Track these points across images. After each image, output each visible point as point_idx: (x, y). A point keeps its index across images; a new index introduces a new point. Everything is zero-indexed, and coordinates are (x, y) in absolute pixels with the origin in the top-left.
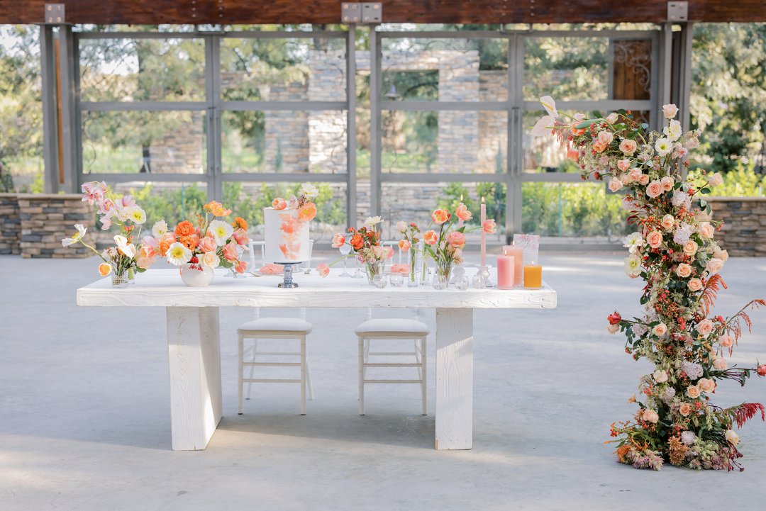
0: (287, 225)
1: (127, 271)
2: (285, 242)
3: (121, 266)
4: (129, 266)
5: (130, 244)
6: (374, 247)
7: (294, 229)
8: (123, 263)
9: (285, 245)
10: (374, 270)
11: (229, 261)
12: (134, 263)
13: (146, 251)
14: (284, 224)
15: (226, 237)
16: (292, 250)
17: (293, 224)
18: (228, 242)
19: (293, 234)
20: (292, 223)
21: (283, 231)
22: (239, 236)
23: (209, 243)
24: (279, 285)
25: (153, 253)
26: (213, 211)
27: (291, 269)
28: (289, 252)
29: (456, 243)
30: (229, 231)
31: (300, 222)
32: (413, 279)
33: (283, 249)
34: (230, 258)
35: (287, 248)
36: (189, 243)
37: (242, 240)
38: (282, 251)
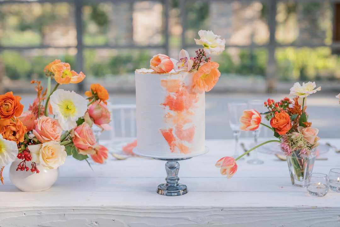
0: (175, 98)
2: (170, 125)
6: (305, 130)
7: (184, 105)
9: (171, 130)
10: (300, 165)
14: (169, 97)
15: (75, 117)
17: (184, 97)
18: (80, 121)
19: (184, 112)
20: (182, 95)
21: (167, 107)
22: (96, 112)
23: (48, 128)
24: (160, 191)
26: (56, 77)
27: (176, 165)
28: (177, 141)
31: (194, 93)
33: (168, 137)
34: (83, 147)
35: (175, 136)
36: (14, 129)
37: (100, 117)
38: (166, 139)
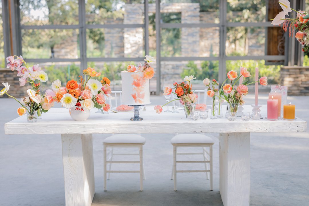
0: (137, 82)
1: (37, 112)
2: (135, 92)
3: (32, 109)
4: (37, 108)
5: (38, 95)
6: (190, 95)
7: (140, 84)
8: (33, 107)
9: (135, 94)
10: (189, 109)
11: (100, 104)
12: (40, 107)
13: (48, 99)
14: (134, 81)
15: (97, 90)
16: (139, 97)
17: (140, 81)
18: (99, 92)
19: (140, 87)
20: (139, 80)
21: (134, 85)
22: (105, 89)
23: (87, 94)
24: (131, 119)
25: (52, 100)
26: (90, 74)
27: (138, 109)
28: (138, 98)
29: (243, 92)
30: (99, 86)
31: (144, 80)
32: (214, 114)
33: (134, 97)
34: (100, 102)
35: (137, 96)
36: (75, 94)
37: (107, 91)
38: (134, 98)
